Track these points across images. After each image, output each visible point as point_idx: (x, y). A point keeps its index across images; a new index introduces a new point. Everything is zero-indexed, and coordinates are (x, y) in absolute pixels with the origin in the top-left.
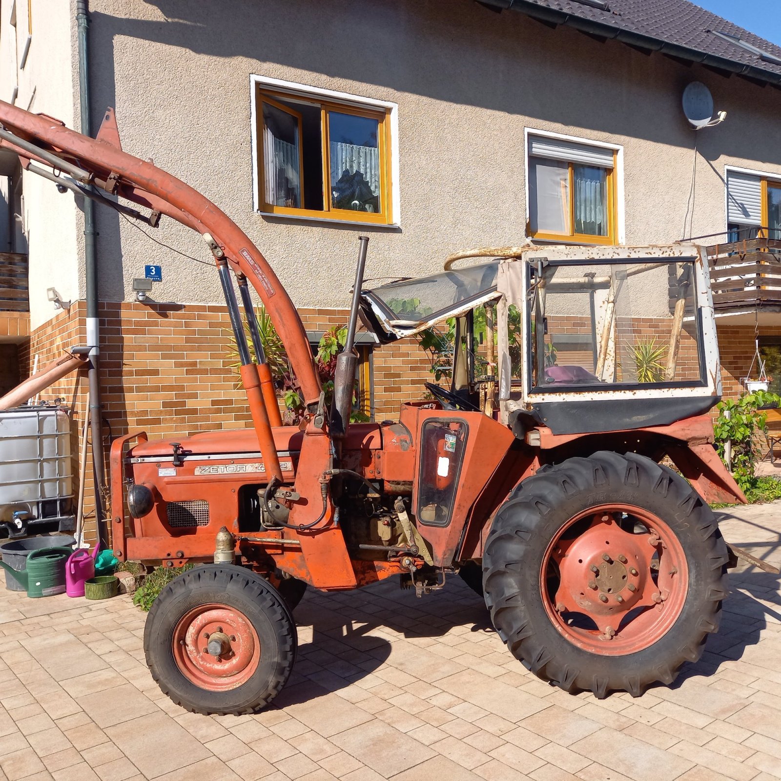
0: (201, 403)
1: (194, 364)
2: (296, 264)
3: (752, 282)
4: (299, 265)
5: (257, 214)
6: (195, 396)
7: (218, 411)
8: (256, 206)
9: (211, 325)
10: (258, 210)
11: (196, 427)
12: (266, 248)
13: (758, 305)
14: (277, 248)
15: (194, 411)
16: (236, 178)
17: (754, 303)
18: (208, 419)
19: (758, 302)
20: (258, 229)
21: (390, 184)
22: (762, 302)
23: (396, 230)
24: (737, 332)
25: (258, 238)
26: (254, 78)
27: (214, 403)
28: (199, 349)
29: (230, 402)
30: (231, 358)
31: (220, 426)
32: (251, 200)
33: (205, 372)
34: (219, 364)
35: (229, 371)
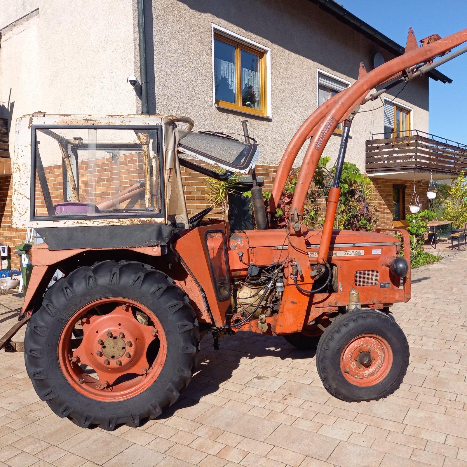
1: (189, 193)
3: (413, 157)
5: (214, 106)
8: (214, 102)
10: (215, 104)
13: (416, 168)
16: (206, 84)
17: (413, 167)
19: (416, 167)
20: (215, 115)
21: (266, 94)
22: (417, 167)
23: (269, 120)
24: (387, 182)
25: (215, 120)
26: (213, 26)
28: (191, 184)
32: (212, 97)
33: (193, 198)
34: (200, 193)
35: (204, 198)
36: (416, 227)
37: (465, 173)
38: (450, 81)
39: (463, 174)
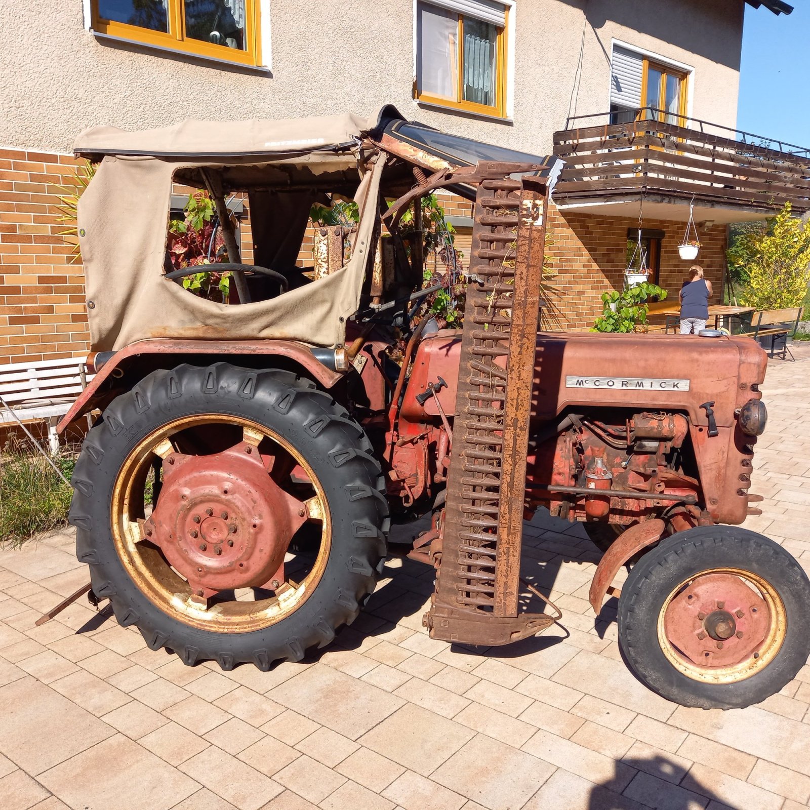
0: (26, 278)
1: (13, 228)
2: (143, 106)
3: (640, 168)
4: (147, 108)
5: (89, 34)
6: (16, 270)
7: (49, 290)
8: (88, 23)
9: (33, 178)
10: (90, 28)
11: (19, 310)
12: (102, 81)
13: (644, 193)
14: (118, 83)
15: (16, 290)
17: (639, 190)
18: (34, 300)
19: (644, 189)
20: (91, 53)
21: (258, 15)
22: (648, 190)
23: (266, 74)
25: (91, 67)
27: (41, 280)
28: (19, 209)
29: (63, 279)
30: (61, 222)
31: (50, 310)
32: (81, 13)
33: (28, 239)
34: (46, 229)
35: (60, 240)
36: (613, 319)
37: (792, 207)
38: (788, 9)
39: (789, 209)
